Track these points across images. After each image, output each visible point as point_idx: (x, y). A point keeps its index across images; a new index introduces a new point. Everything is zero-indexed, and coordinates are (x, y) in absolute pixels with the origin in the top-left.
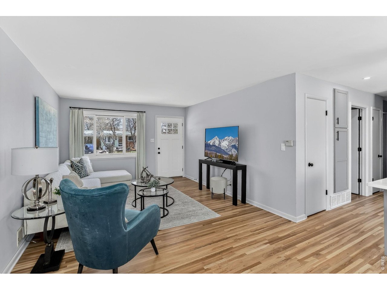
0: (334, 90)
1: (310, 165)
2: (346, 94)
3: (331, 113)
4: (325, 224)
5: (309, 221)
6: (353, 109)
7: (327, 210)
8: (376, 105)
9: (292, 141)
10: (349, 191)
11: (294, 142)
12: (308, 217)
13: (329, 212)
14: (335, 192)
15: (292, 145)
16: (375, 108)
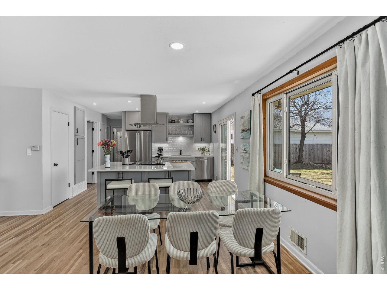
0: (75, 107)
1: (55, 165)
2: (83, 111)
3: (72, 124)
4: (67, 208)
5: (55, 209)
6: (88, 122)
7: (70, 198)
8: (103, 121)
9: (39, 146)
10: (86, 182)
11: (41, 147)
12: (54, 207)
13: (71, 199)
14: (75, 184)
15: (39, 150)
16: (102, 123)
